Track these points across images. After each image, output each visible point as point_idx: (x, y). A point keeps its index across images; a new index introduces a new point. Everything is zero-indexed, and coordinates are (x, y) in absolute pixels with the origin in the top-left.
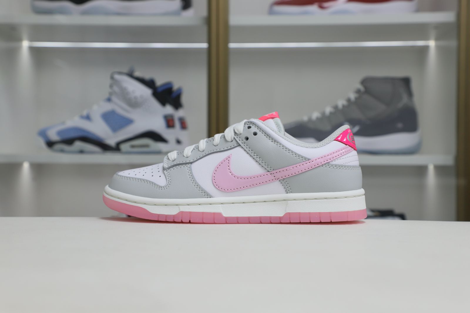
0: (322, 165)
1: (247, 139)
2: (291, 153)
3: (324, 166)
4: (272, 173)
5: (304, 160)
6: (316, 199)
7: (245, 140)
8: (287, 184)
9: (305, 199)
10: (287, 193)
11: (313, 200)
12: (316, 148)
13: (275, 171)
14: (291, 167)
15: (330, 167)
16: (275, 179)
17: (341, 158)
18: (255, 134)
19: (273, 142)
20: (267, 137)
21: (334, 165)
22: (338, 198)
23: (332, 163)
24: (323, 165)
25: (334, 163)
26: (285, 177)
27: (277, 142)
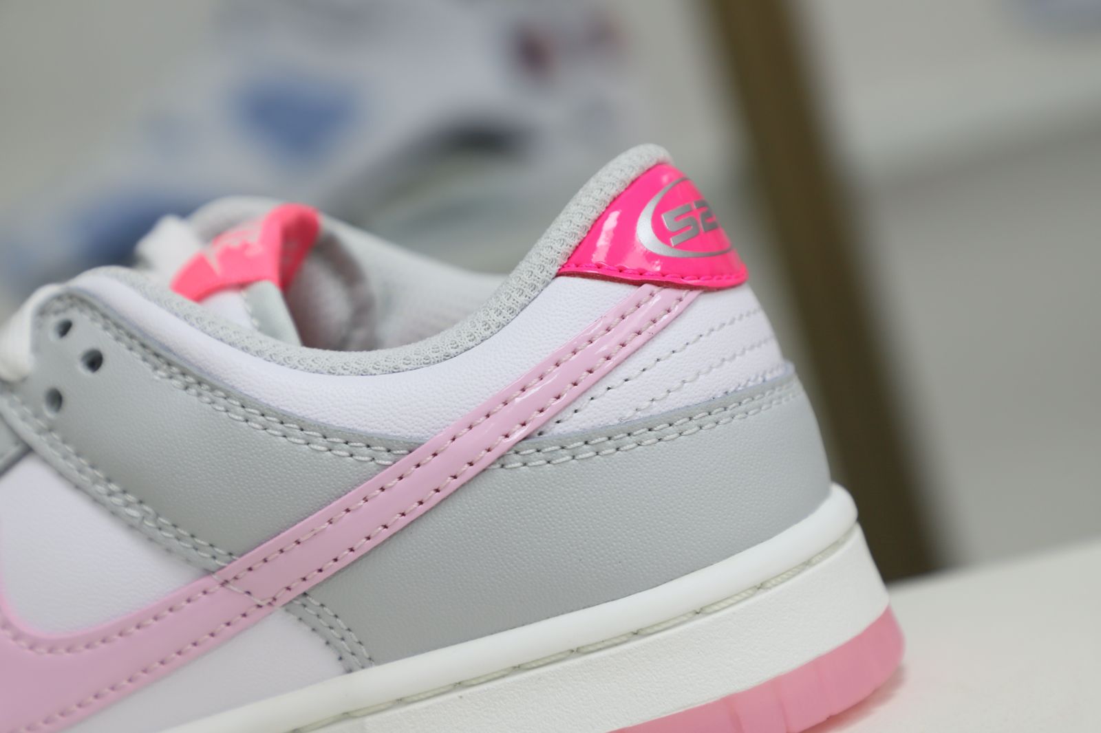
0: (501, 460)
1: (56, 399)
2: (298, 438)
3: (515, 462)
4: (229, 572)
5: (385, 459)
6: (518, 669)
7: (49, 414)
8: (334, 622)
9: (460, 685)
10: (350, 671)
11: (503, 676)
12: (448, 357)
13: (240, 564)
14: (316, 520)
15: (549, 457)
16: (259, 606)
17: (616, 379)
18: (94, 361)
19: (193, 391)
20: (156, 368)
21: (572, 437)
22: (649, 631)
23: (558, 429)
24: (502, 456)
25: (573, 424)
26: (304, 587)
27: (213, 389)
